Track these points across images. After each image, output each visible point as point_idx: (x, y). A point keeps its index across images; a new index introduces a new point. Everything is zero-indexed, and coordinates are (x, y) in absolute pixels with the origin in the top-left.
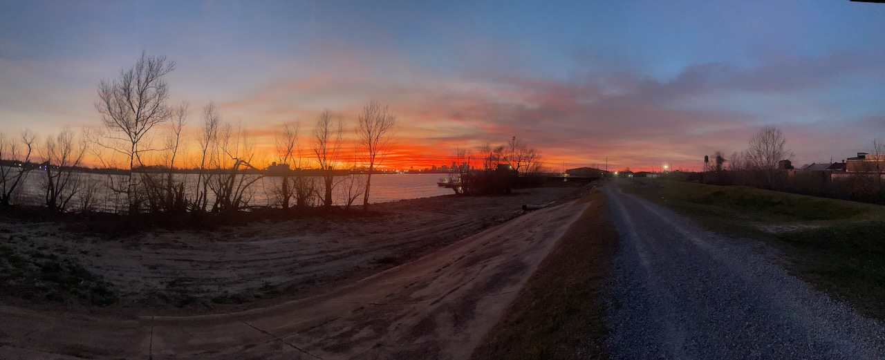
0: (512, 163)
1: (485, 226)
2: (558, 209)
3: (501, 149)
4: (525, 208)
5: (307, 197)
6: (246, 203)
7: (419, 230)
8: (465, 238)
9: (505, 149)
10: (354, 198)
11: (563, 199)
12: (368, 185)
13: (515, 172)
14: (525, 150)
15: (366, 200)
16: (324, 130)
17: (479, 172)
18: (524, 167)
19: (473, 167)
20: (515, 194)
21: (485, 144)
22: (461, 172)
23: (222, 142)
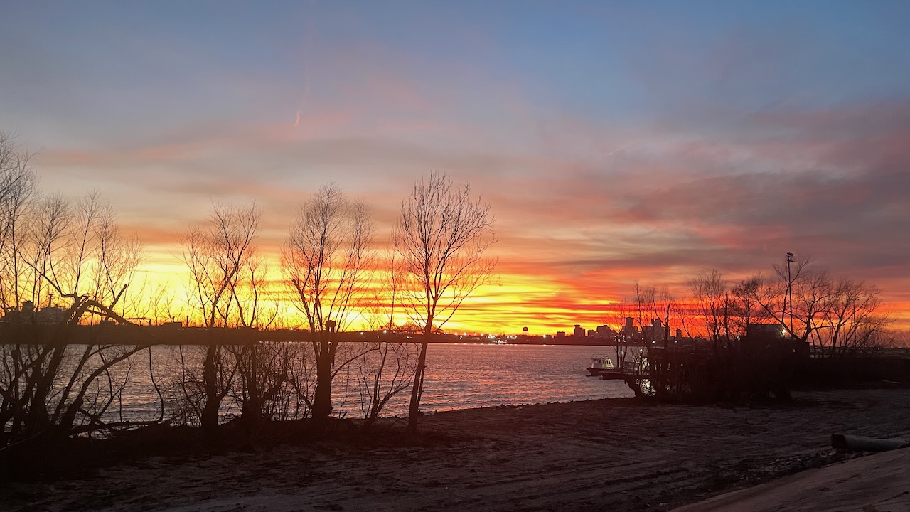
0: (786, 321)
3: (752, 286)
4: (838, 441)
5: (268, 397)
6: (95, 418)
7: (541, 482)
9: (764, 288)
10: (386, 399)
12: (421, 367)
13: (800, 344)
14: (824, 287)
15: (414, 403)
17: (695, 343)
18: (822, 330)
19: (679, 331)
20: (805, 404)
21: (708, 276)
22: (647, 344)
23: (31, 251)
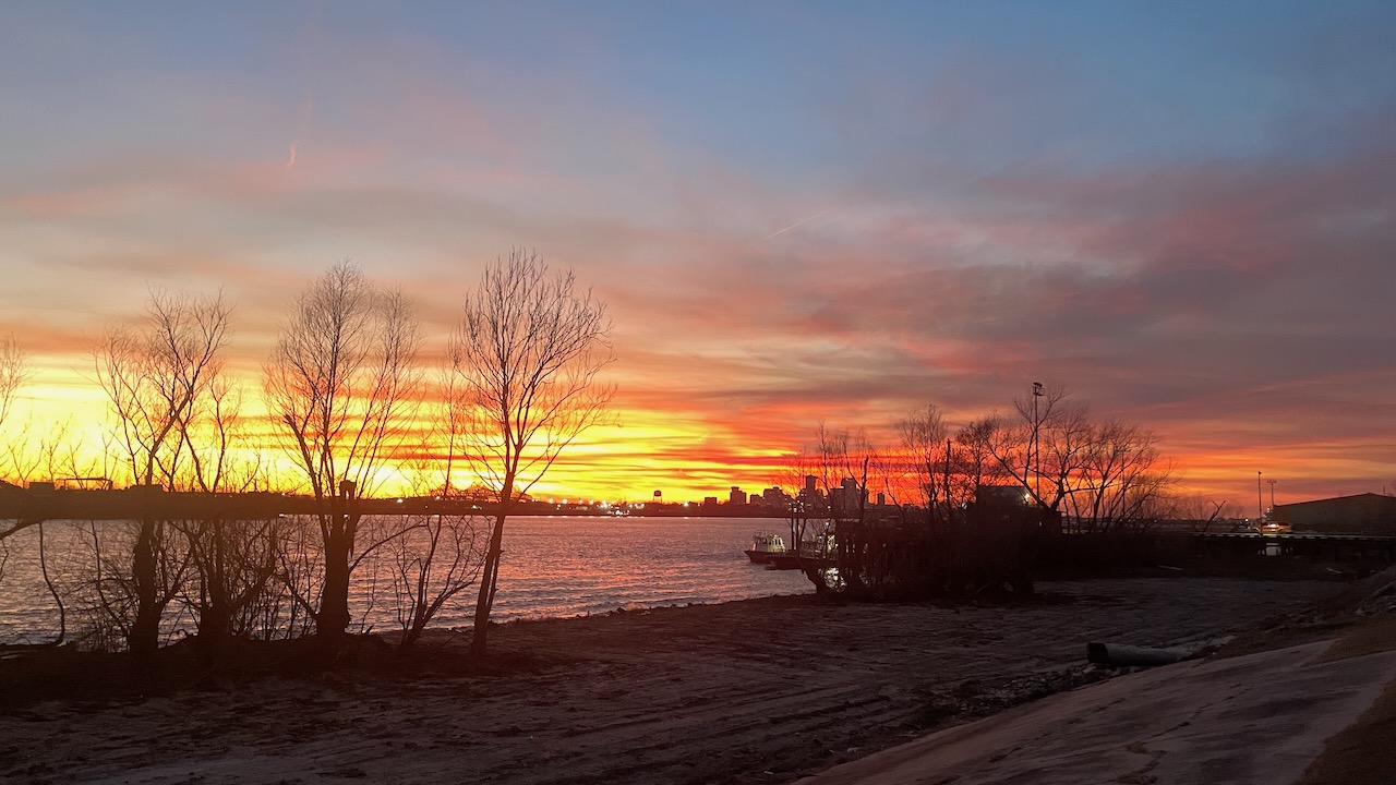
0: (1031, 480)
1: (932, 717)
2: (1252, 668)
3: (983, 431)
4: (1097, 653)
5: (243, 601)
7: (676, 723)
8: (854, 757)
9: (1001, 432)
10: (438, 603)
11: (1278, 630)
12: (494, 554)
13: (1048, 513)
14: (1083, 433)
16: (327, 344)
17: (903, 512)
18: (1080, 494)
19: (881, 496)
20: (1054, 600)
21: (922, 415)
22: (836, 514)
